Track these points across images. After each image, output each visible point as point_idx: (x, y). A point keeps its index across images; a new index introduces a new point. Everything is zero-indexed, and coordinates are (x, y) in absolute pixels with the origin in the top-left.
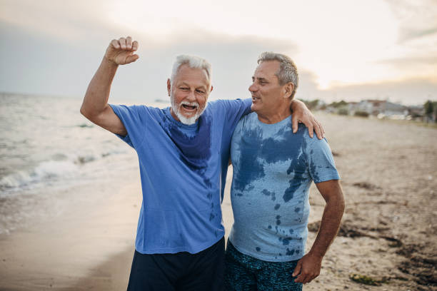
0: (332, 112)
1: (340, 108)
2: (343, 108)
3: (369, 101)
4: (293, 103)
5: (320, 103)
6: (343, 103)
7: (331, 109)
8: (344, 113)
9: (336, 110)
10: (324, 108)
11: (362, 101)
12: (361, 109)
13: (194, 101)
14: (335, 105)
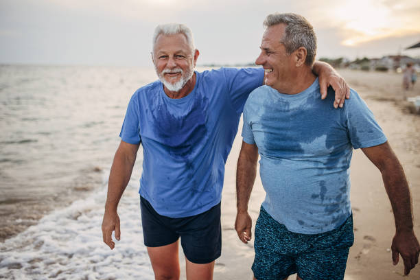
0: (355, 69)
1: (363, 64)
2: (366, 64)
3: (390, 57)
4: (316, 66)
5: (344, 61)
6: (366, 60)
7: (354, 65)
8: (366, 69)
9: (359, 67)
10: (348, 65)
11: (384, 57)
12: (382, 64)
13: (175, 67)
14: (358, 62)
